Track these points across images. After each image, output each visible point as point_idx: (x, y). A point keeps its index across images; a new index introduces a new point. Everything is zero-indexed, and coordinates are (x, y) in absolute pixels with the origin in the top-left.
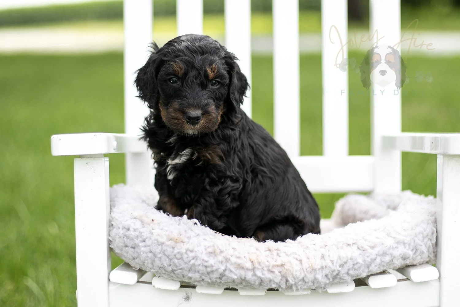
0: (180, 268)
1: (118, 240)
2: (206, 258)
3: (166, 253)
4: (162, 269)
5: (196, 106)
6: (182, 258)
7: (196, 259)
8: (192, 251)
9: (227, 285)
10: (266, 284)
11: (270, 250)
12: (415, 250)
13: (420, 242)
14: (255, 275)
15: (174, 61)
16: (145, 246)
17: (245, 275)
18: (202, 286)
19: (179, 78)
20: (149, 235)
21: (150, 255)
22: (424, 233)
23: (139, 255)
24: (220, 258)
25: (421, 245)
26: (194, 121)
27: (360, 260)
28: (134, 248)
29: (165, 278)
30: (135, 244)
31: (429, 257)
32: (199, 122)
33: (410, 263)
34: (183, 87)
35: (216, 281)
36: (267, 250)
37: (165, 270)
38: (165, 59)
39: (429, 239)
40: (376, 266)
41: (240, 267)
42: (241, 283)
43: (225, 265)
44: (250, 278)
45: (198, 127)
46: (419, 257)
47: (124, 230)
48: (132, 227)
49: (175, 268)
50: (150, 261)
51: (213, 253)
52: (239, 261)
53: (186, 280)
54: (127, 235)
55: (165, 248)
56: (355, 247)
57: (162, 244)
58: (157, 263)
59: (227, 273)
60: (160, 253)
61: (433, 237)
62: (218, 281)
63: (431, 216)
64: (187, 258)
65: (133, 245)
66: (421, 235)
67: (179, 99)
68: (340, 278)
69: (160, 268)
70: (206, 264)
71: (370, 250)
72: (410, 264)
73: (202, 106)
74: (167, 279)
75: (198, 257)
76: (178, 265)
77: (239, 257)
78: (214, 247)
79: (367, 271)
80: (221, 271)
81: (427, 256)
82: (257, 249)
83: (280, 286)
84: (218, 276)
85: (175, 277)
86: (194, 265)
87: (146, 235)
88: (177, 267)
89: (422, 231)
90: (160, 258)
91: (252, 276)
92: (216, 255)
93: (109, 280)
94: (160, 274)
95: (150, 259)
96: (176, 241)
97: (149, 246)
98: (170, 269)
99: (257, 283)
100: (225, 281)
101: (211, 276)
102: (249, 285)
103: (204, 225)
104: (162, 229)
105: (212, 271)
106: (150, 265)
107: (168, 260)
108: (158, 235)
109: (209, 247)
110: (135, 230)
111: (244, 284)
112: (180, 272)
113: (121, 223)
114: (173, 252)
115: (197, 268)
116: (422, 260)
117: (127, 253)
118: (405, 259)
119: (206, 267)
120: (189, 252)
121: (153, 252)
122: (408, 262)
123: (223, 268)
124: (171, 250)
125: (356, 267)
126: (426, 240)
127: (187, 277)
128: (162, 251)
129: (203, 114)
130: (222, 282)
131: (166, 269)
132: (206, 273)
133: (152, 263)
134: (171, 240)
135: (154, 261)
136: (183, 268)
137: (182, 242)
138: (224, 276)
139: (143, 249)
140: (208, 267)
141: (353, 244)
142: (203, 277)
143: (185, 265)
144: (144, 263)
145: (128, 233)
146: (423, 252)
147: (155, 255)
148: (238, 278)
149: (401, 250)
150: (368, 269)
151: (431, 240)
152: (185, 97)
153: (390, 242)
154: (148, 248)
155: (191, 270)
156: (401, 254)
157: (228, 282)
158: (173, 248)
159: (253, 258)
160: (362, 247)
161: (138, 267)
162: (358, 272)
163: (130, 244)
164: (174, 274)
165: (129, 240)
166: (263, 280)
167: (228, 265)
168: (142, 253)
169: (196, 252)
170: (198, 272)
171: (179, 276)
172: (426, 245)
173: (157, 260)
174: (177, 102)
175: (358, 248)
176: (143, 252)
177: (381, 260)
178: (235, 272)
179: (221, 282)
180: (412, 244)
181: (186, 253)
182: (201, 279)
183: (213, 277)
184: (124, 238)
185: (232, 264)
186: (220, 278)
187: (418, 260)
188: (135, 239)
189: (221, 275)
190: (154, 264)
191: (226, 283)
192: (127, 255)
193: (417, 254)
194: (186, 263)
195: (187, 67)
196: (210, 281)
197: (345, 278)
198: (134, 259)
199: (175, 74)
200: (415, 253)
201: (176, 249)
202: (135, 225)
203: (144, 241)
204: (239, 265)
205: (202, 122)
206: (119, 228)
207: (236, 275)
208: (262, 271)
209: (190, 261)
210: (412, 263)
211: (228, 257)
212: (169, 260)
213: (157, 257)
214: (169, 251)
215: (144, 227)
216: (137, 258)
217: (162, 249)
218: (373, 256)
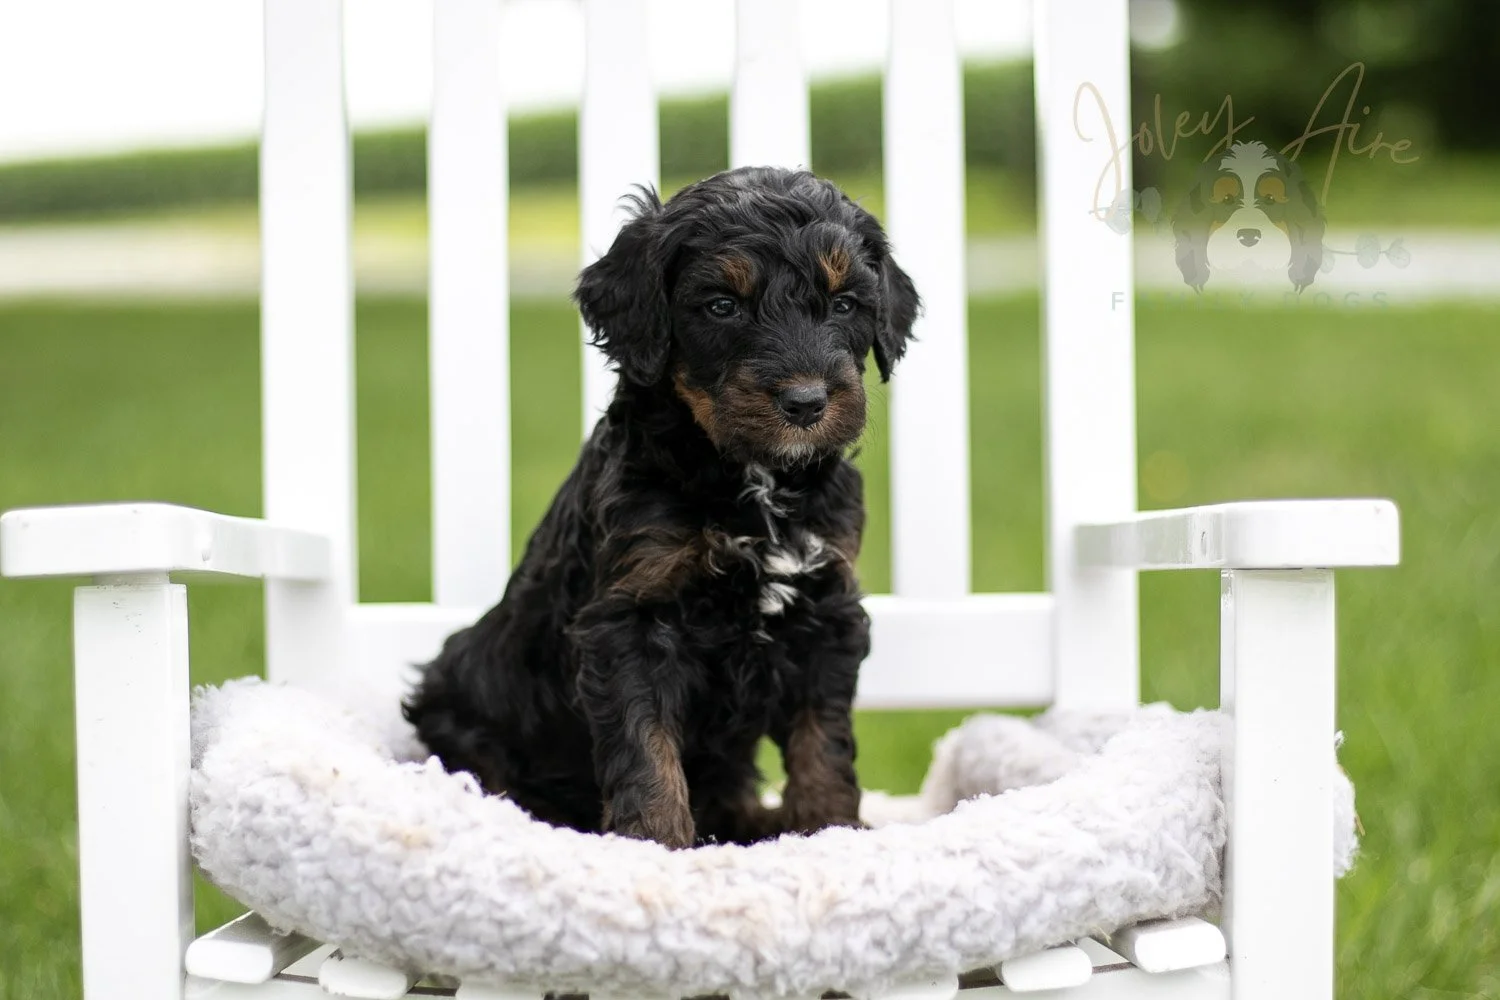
0: (419, 927)
1: (224, 844)
2: (500, 897)
3: (376, 881)
4: (361, 932)
5: (807, 371)
6: (423, 897)
7: (470, 901)
8: (455, 875)
9: (568, 984)
10: (690, 977)
11: (700, 870)
12: (1163, 870)
13: (1177, 846)
14: (655, 947)
15: (724, 252)
16: (311, 860)
17: (625, 950)
18: (486, 987)
19: (739, 298)
20: (322, 825)
21: (325, 887)
22: (1191, 815)
23: (290, 887)
24: (546, 896)
25: (1183, 856)
27: (987, 902)
28: (274, 866)
29: (371, 961)
30: (280, 852)
31: (1208, 890)
32: (823, 414)
33: (1149, 910)
34: (758, 322)
35: (532, 970)
36: (693, 871)
37: (373, 937)
38: (695, 243)
39: (1204, 833)
40: (1041, 922)
41: (606, 923)
42: (612, 976)
43: (560, 918)
44: (640, 960)
45: (820, 430)
46: (1178, 893)
47: (246, 812)
48: (271, 801)
49: (403, 929)
50: (324, 907)
51: (521, 882)
52: (606, 906)
53: (439, 969)
54: (256, 828)
55: (371, 864)
56: (972, 861)
57: (362, 852)
58: (348, 912)
59: (567, 944)
60: (356, 880)
61: (1217, 829)
62: (540, 969)
63: (1207, 763)
64: (442, 894)
65: (271, 856)
66: (1181, 823)
67: (753, 358)
68: (926, 957)
69: (357, 928)
70: (499, 915)
71: (1019, 874)
72: (1149, 916)
73: (826, 369)
74: (380, 965)
75: (475, 892)
76: (411, 917)
77: (604, 894)
78: (525, 861)
79: (1011, 936)
80: (547, 936)
81: (1202, 889)
82: (663, 869)
83: (735, 982)
84: (538, 952)
86: (461, 918)
87: (311, 823)
88: (408, 923)
89: (1183, 810)
90: (357, 897)
91: (649, 950)
92: (531, 887)
93: (185, 972)
94: (356, 948)
95: (325, 899)
96: (407, 843)
97: (322, 859)
98: (386, 931)
99: (664, 971)
100: (562, 971)
101: (517, 952)
102: (639, 979)
103: (494, 792)
104: (363, 805)
105: (520, 939)
106: (325, 920)
107: (380, 904)
108: (351, 823)
109: (510, 861)
110: (279, 811)
111: (622, 976)
112: (419, 941)
113: (236, 792)
114: (396, 876)
115: (474, 929)
116: (1187, 903)
117: (255, 882)
118: (1131, 899)
119: (501, 924)
120: (445, 879)
121: (333, 877)
122: (1145, 910)
123: (551, 927)
124: (392, 869)
125: (977, 921)
126: (1196, 836)
127: (438, 960)
128: (364, 873)
129: (829, 394)
130: (553, 972)
131: (375, 933)
132: (501, 945)
133: (332, 914)
134: (392, 837)
135: (338, 905)
136: (429, 927)
137: (427, 845)
138: (558, 952)
139: (302, 868)
140: (508, 925)
141: (964, 852)
142: (493, 957)
143: (433, 918)
144: (305, 913)
145: (257, 820)
146: (1190, 878)
147: (339, 886)
148: (600, 960)
149: (1118, 871)
150: (1017, 930)
151: (1210, 837)
152: (769, 350)
153: (1085, 845)
154: (319, 864)
155: (452, 934)
156: (1120, 883)
157: (571, 975)
158: (398, 864)
159: (650, 892)
160: (995, 863)
161: (288, 928)
162: (982, 940)
163: (264, 852)
164: (401, 947)
165: (260, 840)
166: (682, 960)
167: (571, 918)
168: (299, 881)
169: (468, 876)
170: (476, 940)
171: (415, 954)
172: (1196, 853)
173: (346, 901)
174: (749, 365)
175: (982, 865)
176: (305, 878)
177: (1058, 904)
178: (591, 937)
179: (547, 974)
180: (1155, 851)
181: (438, 878)
182: (482, 965)
183: (523, 958)
184: (244, 836)
185: (580, 915)
186: (546, 961)
187: (1175, 901)
188: (279, 838)
189: (546, 949)
190: (338, 914)
191: (564, 976)
192: (255, 888)
193: (1173, 882)
194: (437, 912)
195: (764, 264)
196: (512, 969)
197: (940, 956)
198: (276, 901)
199: (729, 287)
200: (1164, 883)
201: (405, 866)
202: (278, 796)
203: (307, 843)
204: (605, 917)
205: (829, 415)
206: (229, 807)
207: (594, 948)
208: (678, 935)
209: (448, 906)
210: (1157, 911)
211: (571, 892)
212: (384, 902)
213: (347, 894)
214: (384, 873)
215: (307, 799)
216: (284, 898)
217: (363, 866)
218: (1031, 892)
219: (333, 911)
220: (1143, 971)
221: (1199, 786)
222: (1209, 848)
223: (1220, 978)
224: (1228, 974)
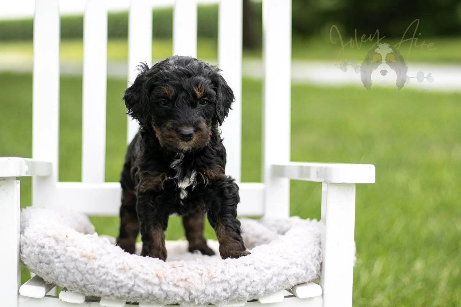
0: (92, 282)
1: (32, 256)
2: (117, 274)
3: (79, 269)
4: (74, 284)
5: (187, 125)
6: (93, 274)
7: (107, 275)
8: (103, 267)
9: (134, 300)
10: (171, 298)
11: (174, 267)
12: (306, 270)
13: (310, 263)
14: (161, 289)
15: (164, 86)
16: (59, 262)
17: (152, 290)
18: (111, 300)
19: (169, 100)
20: (63, 252)
21: (64, 270)
22: (313, 254)
23: (53, 270)
24: (130, 274)
25: (311, 265)
26: (187, 138)
27: (257, 278)
28: (48, 264)
29: (76, 292)
30: (50, 260)
31: (317, 275)
32: (193, 138)
33: (301, 281)
34: (174, 108)
35: (125, 295)
36: (172, 268)
38: (156, 83)
39: (317, 259)
40: (272, 285)
41: (147, 282)
42: (148, 298)
43: (134, 281)
44: (156, 293)
45: (191, 143)
46: (310, 276)
47: (39, 248)
48: (47, 245)
49: (87, 283)
50: (63, 276)
51: (122, 270)
52: (147, 277)
53: (97, 295)
54: (43, 253)
55: (78, 264)
56: (252, 267)
57: (76, 260)
58: (71, 277)
59: (135, 288)
60: (73, 268)
61: (320, 257)
62: (127, 295)
63: (317, 238)
64: (99, 273)
65: (47, 261)
66: (310, 256)
67: (172, 119)
68: (239, 294)
69: (73, 282)
70: (116, 279)
71: (266, 271)
73: (194, 124)
74: (78, 293)
75: (109, 272)
76: (90, 280)
77: (146, 274)
78: (124, 264)
79: (264, 289)
80: (130, 286)
82: (163, 267)
83: (183, 300)
84: (127, 291)
85: (86, 291)
86: (105, 280)
87: (60, 252)
88: (89, 281)
89: (311, 252)
90: (74, 273)
91: (159, 290)
92: (125, 271)
93: (19, 294)
94: (72, 288)
95: (64, 274)
96: (89, 258)
97: (63, 262)
98: (82, 283)
99: (163, 297)
100: (133, 296)
101: (120, 290)
102: (155, 299)
104: (75, 247)
105: (122, 286)
106: (63, 280)
107: (80, 276)
108: (72, 252)
109: (119, 264)
110: (50, 248)
111: (151, 298)
112: (92, 287)
113: (36, 242)
114: (85, 268)
115: (108, 283)
116: (312, 279)
117: (41, 268)
118: (298, 278)
119: (116, 282)
120: (100, 268)
121: (66, 267)
123: (132, 283)
124: (84, 266)
125: (254, 284)
126: (314, 260)
127: (97, 292)
128: (76, 266)
129: (195, 131)
130: (131, 296)
131: (79, 284)
132: (116, 288)
133: (65, 278)
134: (84, 256)
135: (67, 276)
136: (95, 283)
137: (95, 259)
138: (133, 290)
139: (57, 265)
140: (118, 282)
141: (250, 265)
142: (113, 292)
143: (96, 280)
144: (57, 278)
145: (43, 250)
146: (313, 271)
147: (68, 270)
148: (145, 293)
149: (294, 270)
150: (265, 287)
151: (318, 260)
152: (177, 117)
153: (284, 263)
154: (62, 264)
155: (102, 285)
156: (295, 274)
157: (136, 297)
158: (86, 264)
159: (160, 273)
160: (259, 268)
161: (51, 282)
162: (255, 290)
163: (45, 260)
164: (86, 288)
165: (44, 256)
166: (168, 293)
167: (137, 280)
168: (56, 268)
169: (107, 268)
170: (109, 287)
171: (90, 291)
172: (314, 265)
173: (70, 275)
174: (170, 122)
175: (255, 268)
176: (58, 268)
177: (277, 279)
178: (143, 286)
179: (129, 297)
180: (303, 264)
181: (98, 268)
182: (110, 294)
183: (122, 292)
184: (39, 255)
185: (139, 280)
186: (129, 293)
187: (309, 278)
188: (50, 256)
189: (129, 289)
190: (67, 278)
191: (134, 297)
192: (42, 270)
193: (308, 273)
194: (97, 278)
195: (177, 90)
196: (119, 295)
197: (243, 294)
198: (48, 274)
199: (166, 97)
200: (306, 273)
201: (88, 265)
202: (49, 243)
203: (58, 257)
204: (147, 280)
205: (195, 138)
206: (34, 246)
207: (144, 290)
208: (168, 286)
209: (101, 277)
210: (303, 281)
211: (137, 273)
212: (82, 275)
213: (71, 272)
214: (82, 267)
215: (58, 244)
216: (51, 273)
217: (75, 265)
218: (269, 276)
219: (66, 277)
220: (299, 298)
221: (315, 245)
222: (318, 263)
223: (320, 300)
224: (323, 299)
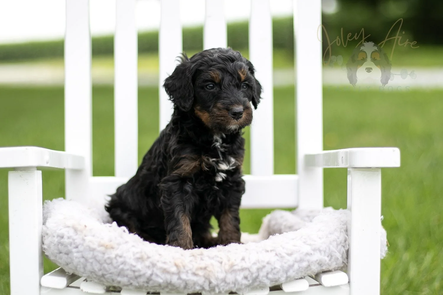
0: (110, 272)
1: (52, 247)
2: (134, 263)
3: (97, 259)
4: (93, 274)
5: (238, 103)
6: (111, 263)
7: (125, 264)
8: (121, 257)
9: (154, 289)
10: (191, 287)
11: (193, 256)
12: (330, 256)
13: (334, 249)
14: (180, 278)
15: (211, 70)
16: (78, 252)
17: (171, 279)
18: (130, 290)
19: (215, 84)
20: (81, 242)
21: (82, 260)
22: (338, 240)
23: (72, 260)
24: (147, 263)
25: (336, 252)
26: (238, 115)
27: (278, 266)
28: (67, 254)
29: (96, 282)
30: (69, 250)
31: (343, 262)
32: (242, 116)
33: (326, 268)
34: (222, 90)
35: (143, 285)
36: (191, 256)
37: (96, 275)
39: (342, 246)
40: (294, 272)
41: (165, 271)
42: (167, 287)
43: (151, 270)
44: (175, 282)
45: (241, 120)
46: (335, 263)
47: (59, 238)
48: (66, 235)
49: (105, 273)
50: (82, 266)
51: (140, 259)
52: (165, 266)
53: (115, 285)
54: (62, 243)
55: (96, 253)
56: (273, 253)
57: (93, 250)
58: (89, 267)
59: (154, 277)
60: (91, 258)
61: (346, 244)
62: (146, 285)
63: (343, 225)
64: (117, 263)
65: (66, 251)
66: (335, 243)
67: (221, 100)
68: (260, 282)
69: (91, 272)
70: (134, 269)
71: (287, 257)
72: (326, 270)
73: (243, 103)
75: (126, 262)
76: (108, 269)
77: (165, 263)
78: (141, 253)
79: (285, 276)
80: (148, 275)
81: (341, 262)
82: (182, 255)
83: (203, 289)
84: (145, 280)
85: (106, 281)
86: (122, 270)
87: (78, 241)
88: (107, 271)
89: (336, 239)
90: (92, 263)
91: (177, 279)
92: (143, 261)
93: (40, 285)
94: (91, 278)
95: (82, 264)
96: (106, 247)
97: (81, 252)
98: (100, 273)
99: (182, 286)
100: (152, 285)
101: (139, 280)
102: (175, 288)
103: (132, 233)
104: (94, 236)
105: (140, 276)
106: (82, 270)
107: (98, 265)
108: (90, 241)
109: (137, 253)
110: (69, 238)
111: (170, 287)
112: (110, 276)
113: (56, 232)
114: (103, 257)
115: (126, 273)
116: (337, 266)
117: (61, 259)
118: (320, 265)
119: (134, 271)
120: (118, 258)
121: (85, 257)
122: (324, 268)
123: (149, 272)
124: (102, 255)
125: (275, 271)
126: (340, 247)
127: (115, 282)
128: (94, 256)
129: (244, 110)
132: (134, 278)
133: (84, 268)
134: (102, 246)
135: (86, 266)
136: (113, 272)
137: (112, 248)
138: (151, 280)
139: (75, 254)
140: (136, 272)
141: (271, 251)
142: (132, 281)
143: (114, 270)
144: (76, 268)
145: (62, 240)
146: (338, 259)
147: (86, 260)
148: (163, 282)
149: (317, 257)
150: (287, 274)
151: (344, 247)
152: (226, 98)
153: (307, 249)
154: (80, 254)
155: (120, 274)
156: (317, 260)
157: (155, 286)
158: (104, 254)
159: (178, 262)
160: (280, 254)
161: (71, 272)
162: (277, 277)
163: (64, 250)
164: (105, 278)
165: (63, 247)
166: (188, 282)
167: (155, 269)
168: (74, 258)
169: (125, 257)
170: (127, 276)
171: (109, 280)
172: (340, 251)
173: (88, 265)
174: (220, 102)
175: (276, 255)
176: (76, 258)
177: (299, 266)
178: (161, 276)
179: (148, 286)
180: (327, 251)
181: (115, 258)
182: (129, 283)
183: (141, 282)
184: (58, 245)
185: (157, 269)
186: (147, 282)
187: (334, 266)
188: (69, 246)
189: (147, 279)
190: (86, 268)
191: (152, 287)
192: (61, 261)
193: (332, 260)
194: (115, 268)
195: (223, 73)
196: (137, 285)
197: (264, 281)
198: (67, 264)
199: (213, 80)
200: (330, 260)
201: (106, 254)
202: (69, 233)
203: (77, 247)
204: (165, 269)
205: (244, 116)
206: (54, 237)
207: (162, 279)
208: (187, 275)
209: (119, 266)
210: (328, 269)
211: (155, 262)
212: (100, 265)
213: (89, 262)
214: (100, 256)
215: (77, 234)
216: (70, 263)
217: (93, 254)
218: (291, 263)
220: (324, 287)
221: (341, 232)
222: (343, 250)
223: (347, 288)
224: (349, 287)
